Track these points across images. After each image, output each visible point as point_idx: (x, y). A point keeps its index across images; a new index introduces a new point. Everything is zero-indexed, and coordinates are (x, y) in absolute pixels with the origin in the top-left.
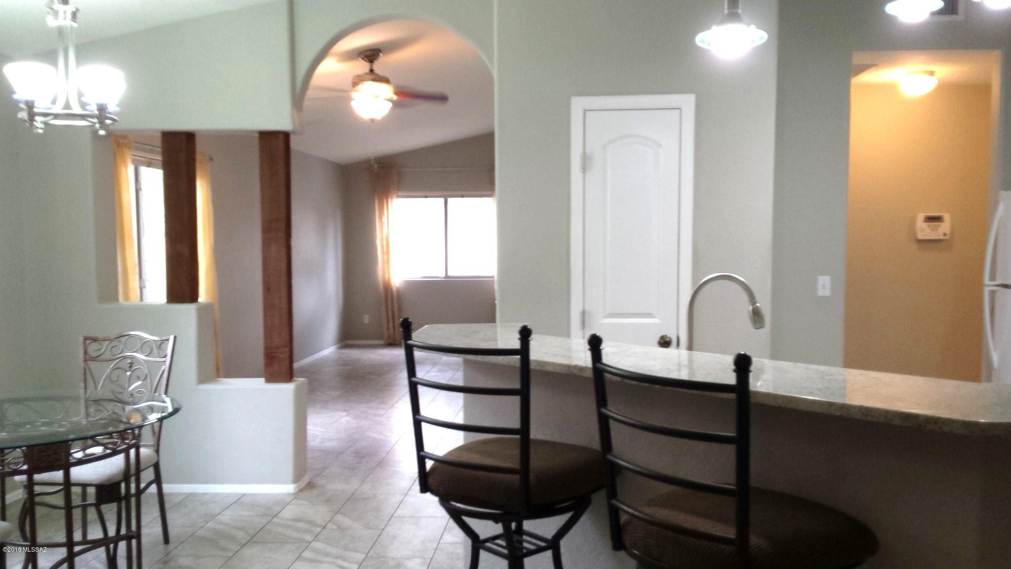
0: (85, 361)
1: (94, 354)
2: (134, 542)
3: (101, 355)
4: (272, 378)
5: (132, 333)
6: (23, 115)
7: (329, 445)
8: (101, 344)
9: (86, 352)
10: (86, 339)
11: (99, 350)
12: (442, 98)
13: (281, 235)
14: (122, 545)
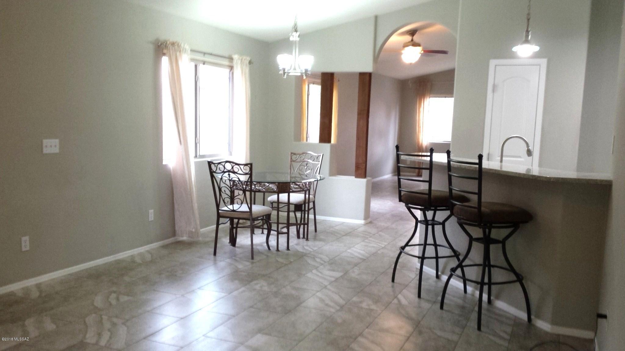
0: (291, 161)
1: (294, 159)
2: (306, 226)
3: (297, 160)
4: (357, 176)
5: (308, 152)
6: (281, 72)
7: (381, 211)
8: (296, 156)
9: (291, 158)
10: (292, 153)
11: (296, 158)
12: (444, 52)
13: (365, 116)
14: (302, 226)
